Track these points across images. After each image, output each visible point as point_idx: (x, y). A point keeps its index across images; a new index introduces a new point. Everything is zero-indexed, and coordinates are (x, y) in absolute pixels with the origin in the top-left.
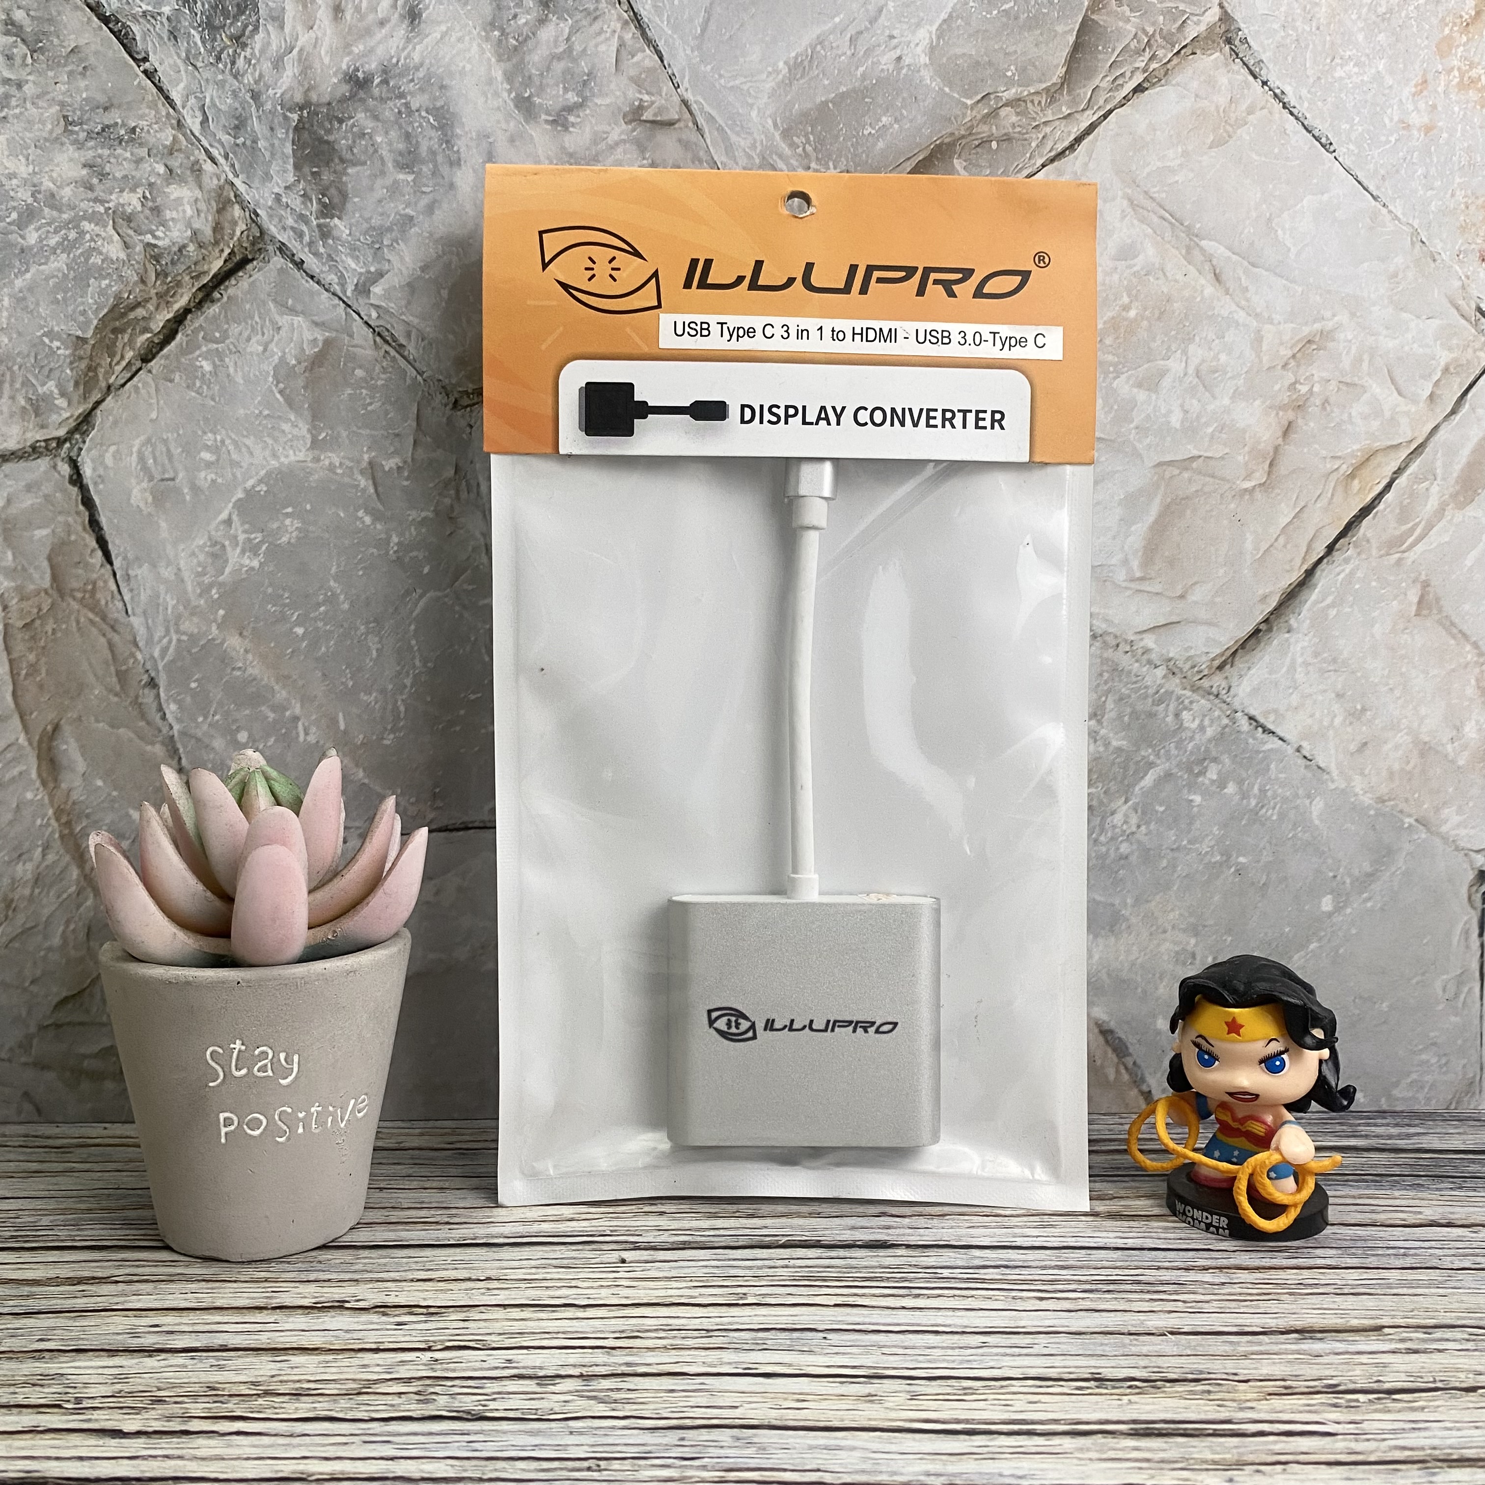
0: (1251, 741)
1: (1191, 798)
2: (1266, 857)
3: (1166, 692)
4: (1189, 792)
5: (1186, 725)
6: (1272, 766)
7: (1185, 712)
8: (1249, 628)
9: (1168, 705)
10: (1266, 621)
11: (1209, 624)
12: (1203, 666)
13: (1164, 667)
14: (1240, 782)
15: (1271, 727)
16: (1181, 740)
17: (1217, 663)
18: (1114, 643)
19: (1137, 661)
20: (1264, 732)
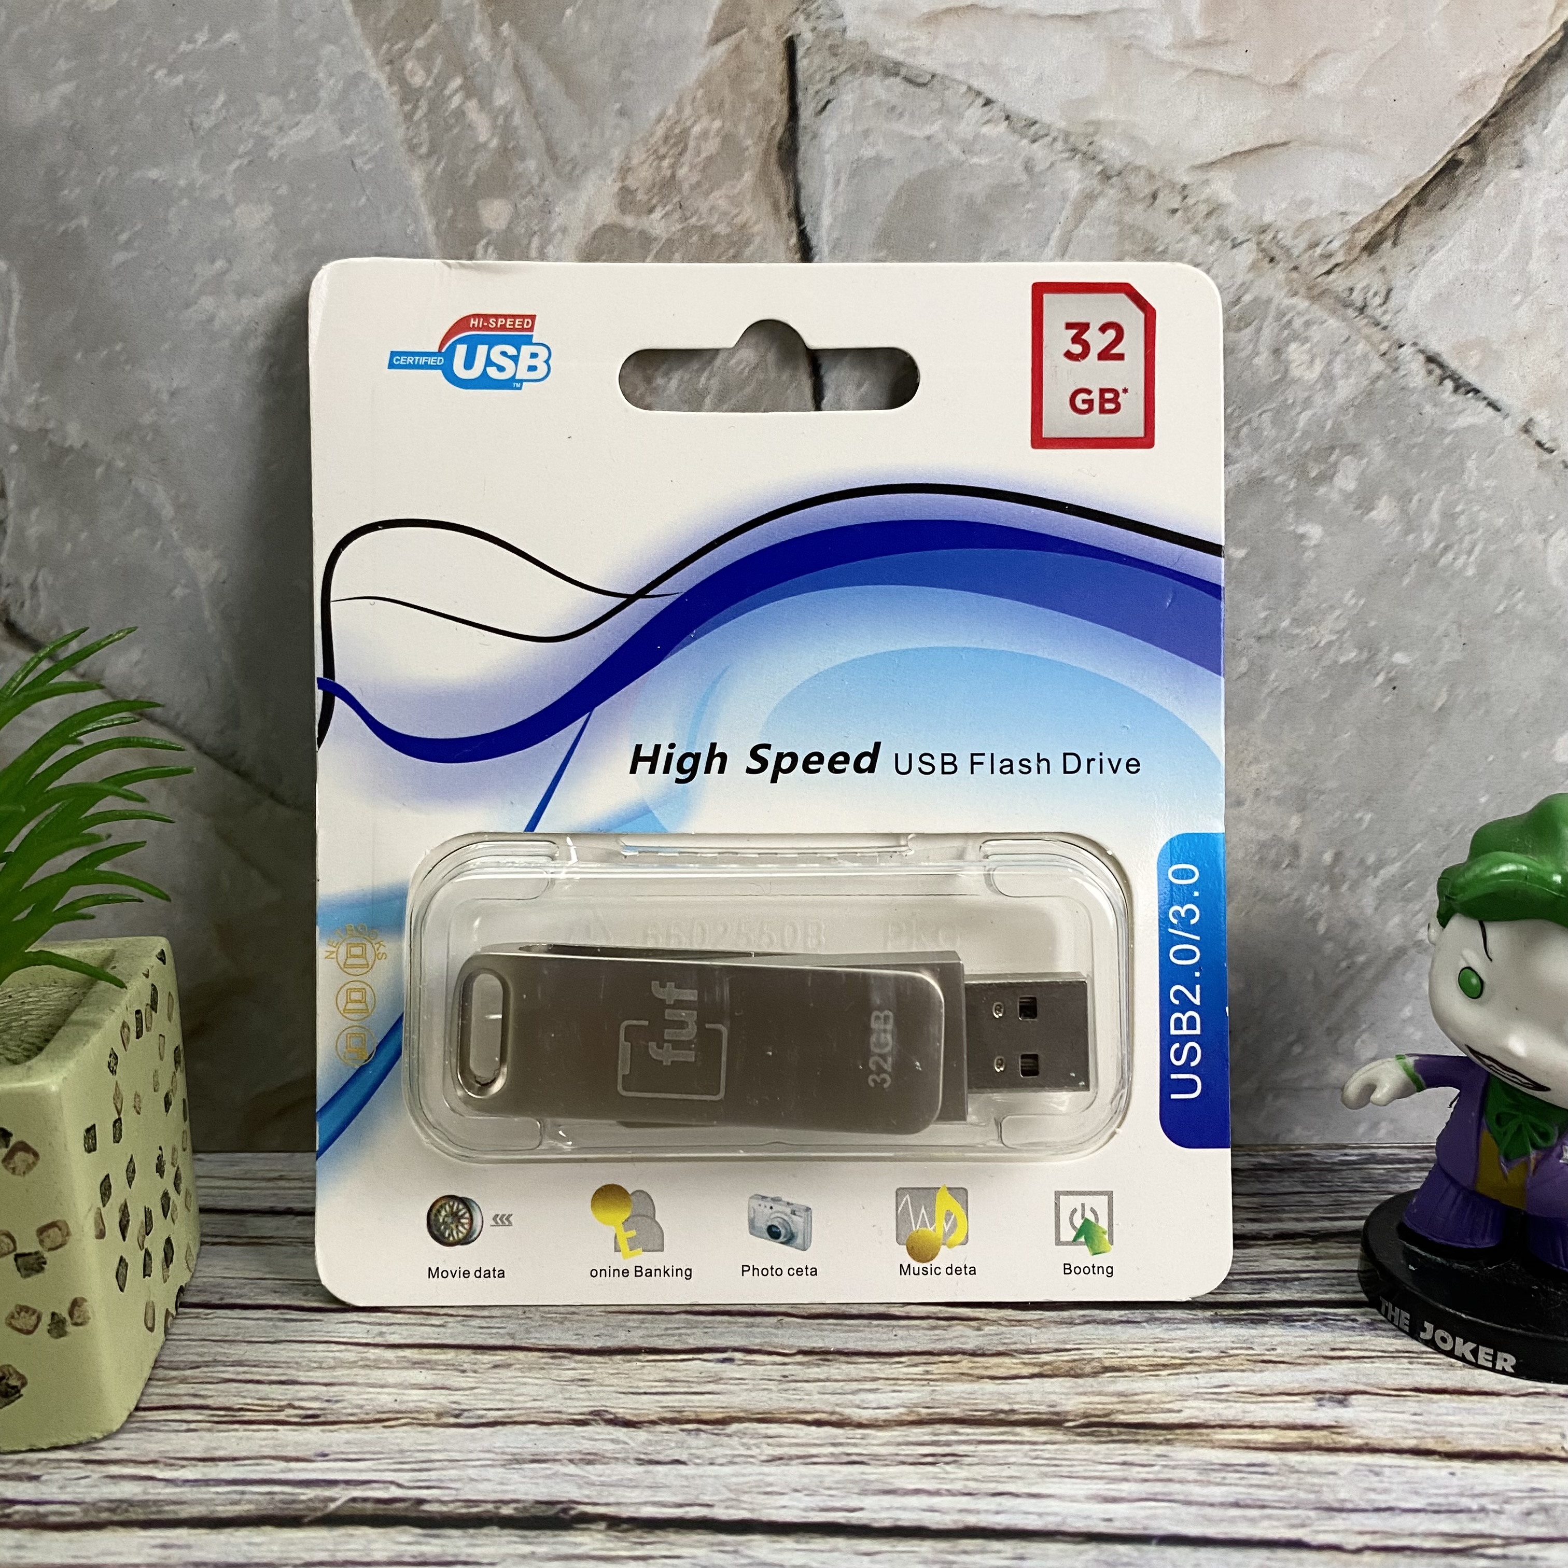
0: (1428, 409)
1: (1301, 530)
2: (1450, 653)
3: (1255, 299)
4: (1298, 516)
5: (1295, 372)
6: (1471, 464)
7: (1293, 346)
8: (1436, 158)
9: (1259, 330)
10: (1473, 141)
11: (1353, 148)
12: (1336, 244)
13: (1252, 245)
14: (1404, 497)
15: (1471, 378)
16: (1286, 407)
17: (1363, 237)
18: (1147, 191)
19: (1196, 231)
20: (1456, 389)
